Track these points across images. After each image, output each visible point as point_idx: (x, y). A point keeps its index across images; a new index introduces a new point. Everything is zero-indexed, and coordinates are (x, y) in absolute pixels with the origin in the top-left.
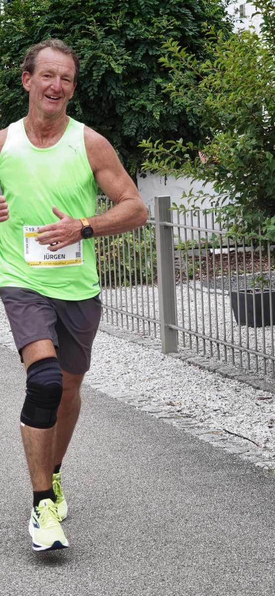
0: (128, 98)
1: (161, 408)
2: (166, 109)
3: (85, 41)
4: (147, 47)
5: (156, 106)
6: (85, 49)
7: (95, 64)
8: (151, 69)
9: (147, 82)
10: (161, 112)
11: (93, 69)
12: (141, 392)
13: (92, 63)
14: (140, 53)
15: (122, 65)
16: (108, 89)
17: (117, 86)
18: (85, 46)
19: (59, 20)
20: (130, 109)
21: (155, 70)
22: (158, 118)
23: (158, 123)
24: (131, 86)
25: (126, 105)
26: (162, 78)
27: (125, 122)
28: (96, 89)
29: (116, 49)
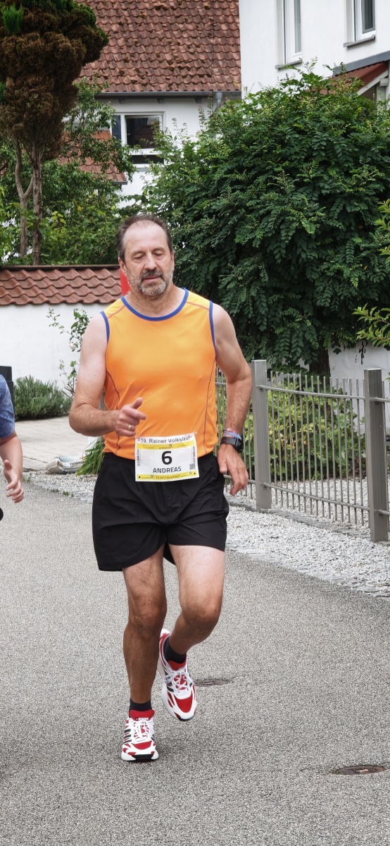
0: (321, 261)
1: (377, 588)
2: (366, 275)
3: (272, 195)
4: (344, 202)
5: (354, 270)
6: (271, 204)
7: (283, 221)
8: (348, 227)
9: (344, 242)
10: (359, 277)
11: (281, 227)
12: (354, 576)
13: (280, 221)
14: (335, 210)
15: (315, 223)
16: (299, 251)
17: (308, 248)
18: (271, 200)
19: (240, 169)
20: (323, 273)
21: (353, 228)
22: (356, 285)
23: (356, 291)
24: (324, 247)
25: (319, 269)
26: (361, 237)
27: (317, 289)
28: (284, 252)
29: (307, 204)
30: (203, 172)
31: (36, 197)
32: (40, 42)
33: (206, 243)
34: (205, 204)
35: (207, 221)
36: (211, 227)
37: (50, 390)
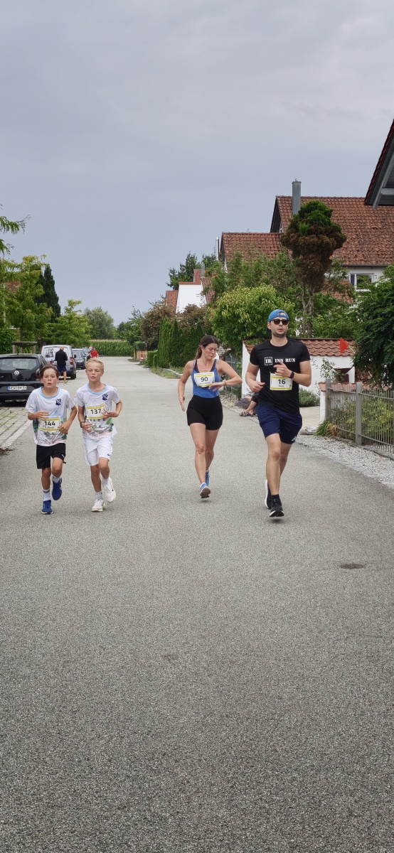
30: (379, 295)
31: (310, 308)
32: (316, 239)
33: (379, 329)
34: (379, 311)
35: (381, 319)
36: (381, 322)
37: (310, 394)
